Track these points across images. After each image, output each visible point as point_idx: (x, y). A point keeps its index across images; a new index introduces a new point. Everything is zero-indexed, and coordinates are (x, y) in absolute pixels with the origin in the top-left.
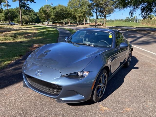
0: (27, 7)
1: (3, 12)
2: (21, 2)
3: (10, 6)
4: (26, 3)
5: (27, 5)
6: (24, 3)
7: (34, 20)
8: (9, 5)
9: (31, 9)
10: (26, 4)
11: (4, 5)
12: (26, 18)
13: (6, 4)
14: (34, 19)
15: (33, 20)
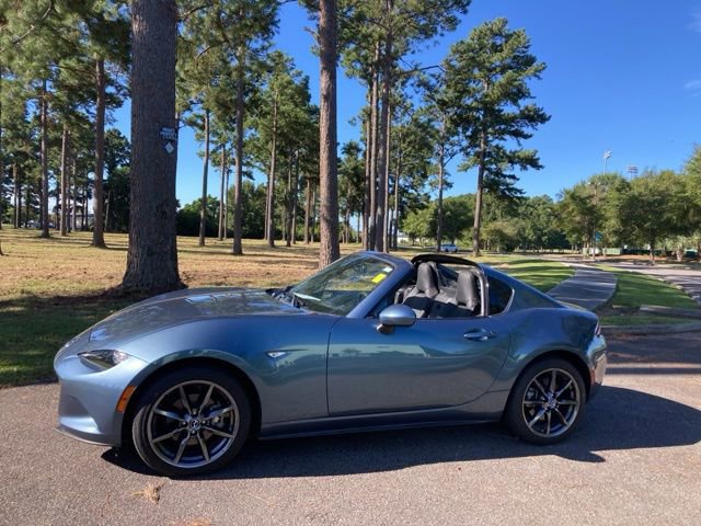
0: (507, 185)
1: (427, 207)
2: (488, 169)
3: (450, 185)
4: (504, 173)
5: (508, 181)
6: (498, 173)
7: (544, 238)
8: (449, 181)
9: (519, 195)
10: (505, 176)
11: (431, 184)
12: (509, 227)
13: (439, 177)
14: (545, 234)
15: (539, 238)
